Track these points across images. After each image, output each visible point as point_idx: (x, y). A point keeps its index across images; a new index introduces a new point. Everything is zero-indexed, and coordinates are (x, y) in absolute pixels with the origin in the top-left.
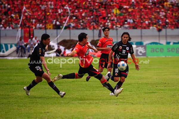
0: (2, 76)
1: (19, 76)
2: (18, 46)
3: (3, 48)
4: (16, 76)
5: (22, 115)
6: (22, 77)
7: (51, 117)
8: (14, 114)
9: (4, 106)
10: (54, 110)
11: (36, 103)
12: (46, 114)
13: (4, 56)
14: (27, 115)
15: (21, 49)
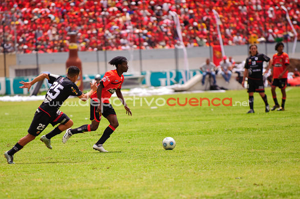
0: (176, 121)
1: (202, 120)
2: (204, 73)
3: (182, 77)
4: (198, 120)
5: (200, 182)
6: (207, 122)
7: (245, 185)
8: (187, 181)
9: (173, 169)
10: (251, 174)
11: (224, 162)
12: (238, 181)
13: (183, 89)
14: (208, 182)
15: (210, 77)
